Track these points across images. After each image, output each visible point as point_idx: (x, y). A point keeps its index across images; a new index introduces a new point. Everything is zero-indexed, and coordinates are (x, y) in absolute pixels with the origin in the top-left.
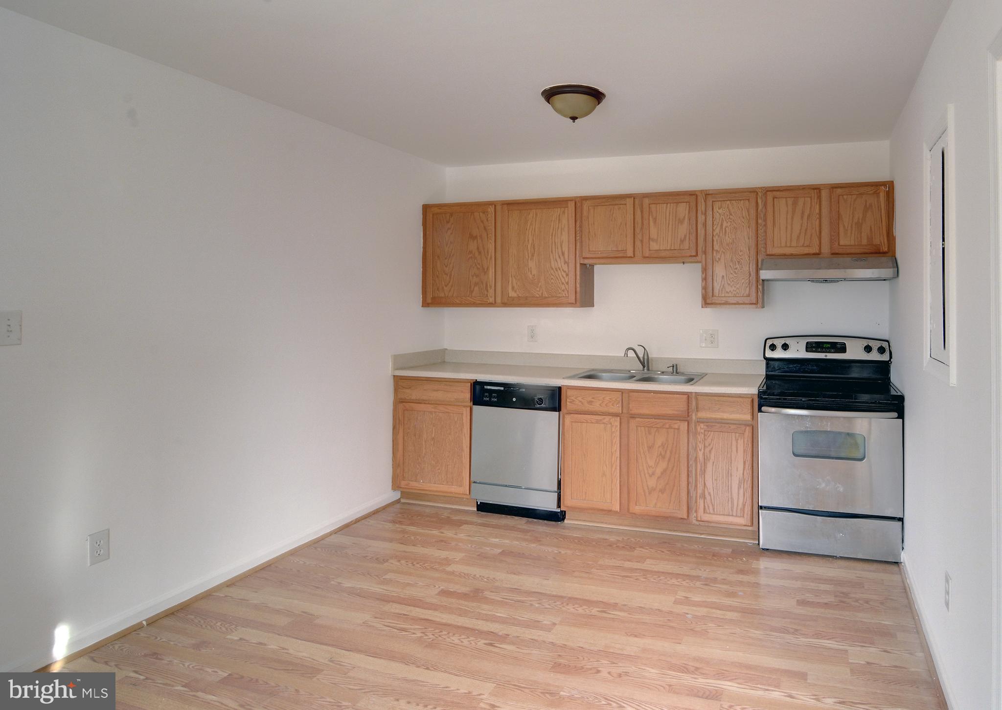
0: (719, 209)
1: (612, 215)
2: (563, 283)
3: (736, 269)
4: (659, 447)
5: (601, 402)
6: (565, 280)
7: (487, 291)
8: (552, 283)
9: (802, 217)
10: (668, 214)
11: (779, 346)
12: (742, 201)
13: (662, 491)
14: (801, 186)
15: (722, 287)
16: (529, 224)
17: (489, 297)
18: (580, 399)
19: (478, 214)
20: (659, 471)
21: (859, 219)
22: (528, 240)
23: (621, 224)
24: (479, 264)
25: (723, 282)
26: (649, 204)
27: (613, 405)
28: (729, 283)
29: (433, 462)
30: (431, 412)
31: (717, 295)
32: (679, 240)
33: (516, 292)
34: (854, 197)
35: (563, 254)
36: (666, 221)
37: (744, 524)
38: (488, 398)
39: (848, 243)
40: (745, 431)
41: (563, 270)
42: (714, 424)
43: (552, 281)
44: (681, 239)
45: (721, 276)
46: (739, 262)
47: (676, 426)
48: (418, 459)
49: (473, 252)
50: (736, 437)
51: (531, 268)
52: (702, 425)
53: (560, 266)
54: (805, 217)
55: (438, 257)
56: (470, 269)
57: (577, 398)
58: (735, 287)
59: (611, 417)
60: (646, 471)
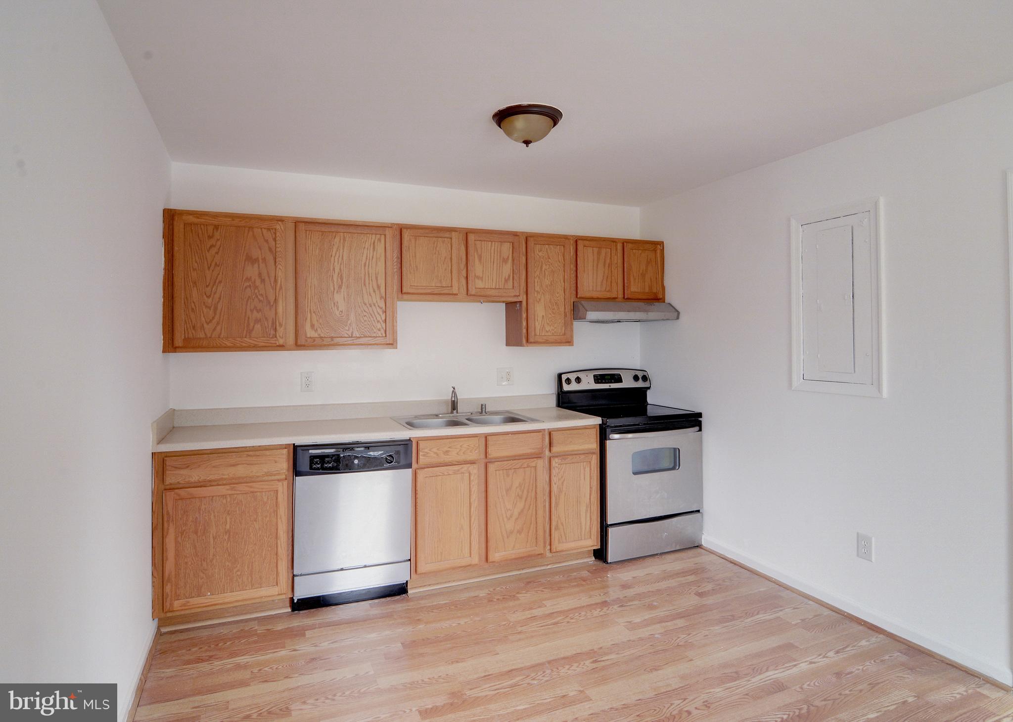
0: (539, 252)
1: (436, 248)
2: (378, 321)
3: (554, 309)
4: (517, 488)
5: (458, 450)
6: (381, 318)
7: (276, 330)
8: (365, 321)
9: (604, 266)
10: (492, 251)
11: (573, 380)
12: (558, 246)
13: (520, 532)
14: (602, 238)
15: (542, 326)
16: (335, 250)
17: (278, 337)
18: (435, 450)
19: (260, 230)
20: (516, 513)
21: (643, 271)
22: (334, 269)
23: (445, 258)
24: (262, 295)
25: (543, 322)
26: (475, 240)
27: (471, 452)
28: (548, 322)
29: (227, 563)
30: (224, 496)
31: (538, 334)
32: (503, 280)
33: (316, 331)
34: (640, 251)
35: (379, 287)
36: (491, 258)
37: (592, 545)
38: (318, 464)
39: (636, 290)
40: (591, 460)
41: (378, 306)
42: (566, 457)
43: (365, 318)
44: (505, 278)
45: (541, 316)
46: (556, 303)
47: (533, 464)
48: (202, 565)
49: (253, 280)
50: (583, 466)
51: (337, 302)
52: (556, 460)
53: (375, 302)
54: (607, 265)
55: (195, 283)
56: (247, 301)
57: (432, 450)
58: (553, 326)
59: (469, 465)
60: (504, 516)
